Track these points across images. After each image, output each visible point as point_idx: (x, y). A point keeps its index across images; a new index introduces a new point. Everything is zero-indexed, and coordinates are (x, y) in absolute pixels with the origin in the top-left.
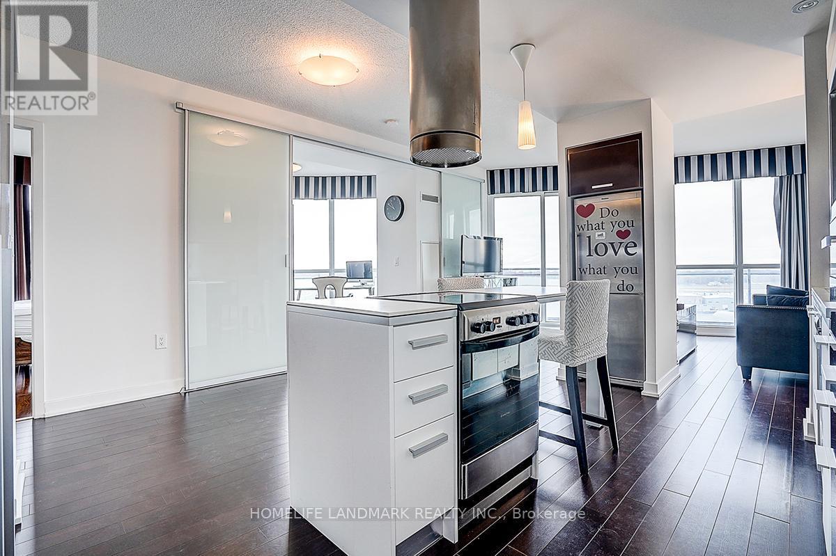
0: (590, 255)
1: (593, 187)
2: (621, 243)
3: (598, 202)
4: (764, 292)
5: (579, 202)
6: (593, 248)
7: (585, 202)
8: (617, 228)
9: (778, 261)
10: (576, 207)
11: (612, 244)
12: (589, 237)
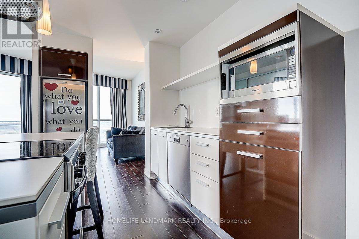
0: (54, 113)
1: (59, 74)
2: (73, 107)
3: (60, 84)
4: (110, 129)
5: (45, 81)
6: (56, 108)
7: (51, 82)
8: (71, 99)
9: (111, 119)
10: (44, 83)
11: (68, 107)
12: (54, 103)
